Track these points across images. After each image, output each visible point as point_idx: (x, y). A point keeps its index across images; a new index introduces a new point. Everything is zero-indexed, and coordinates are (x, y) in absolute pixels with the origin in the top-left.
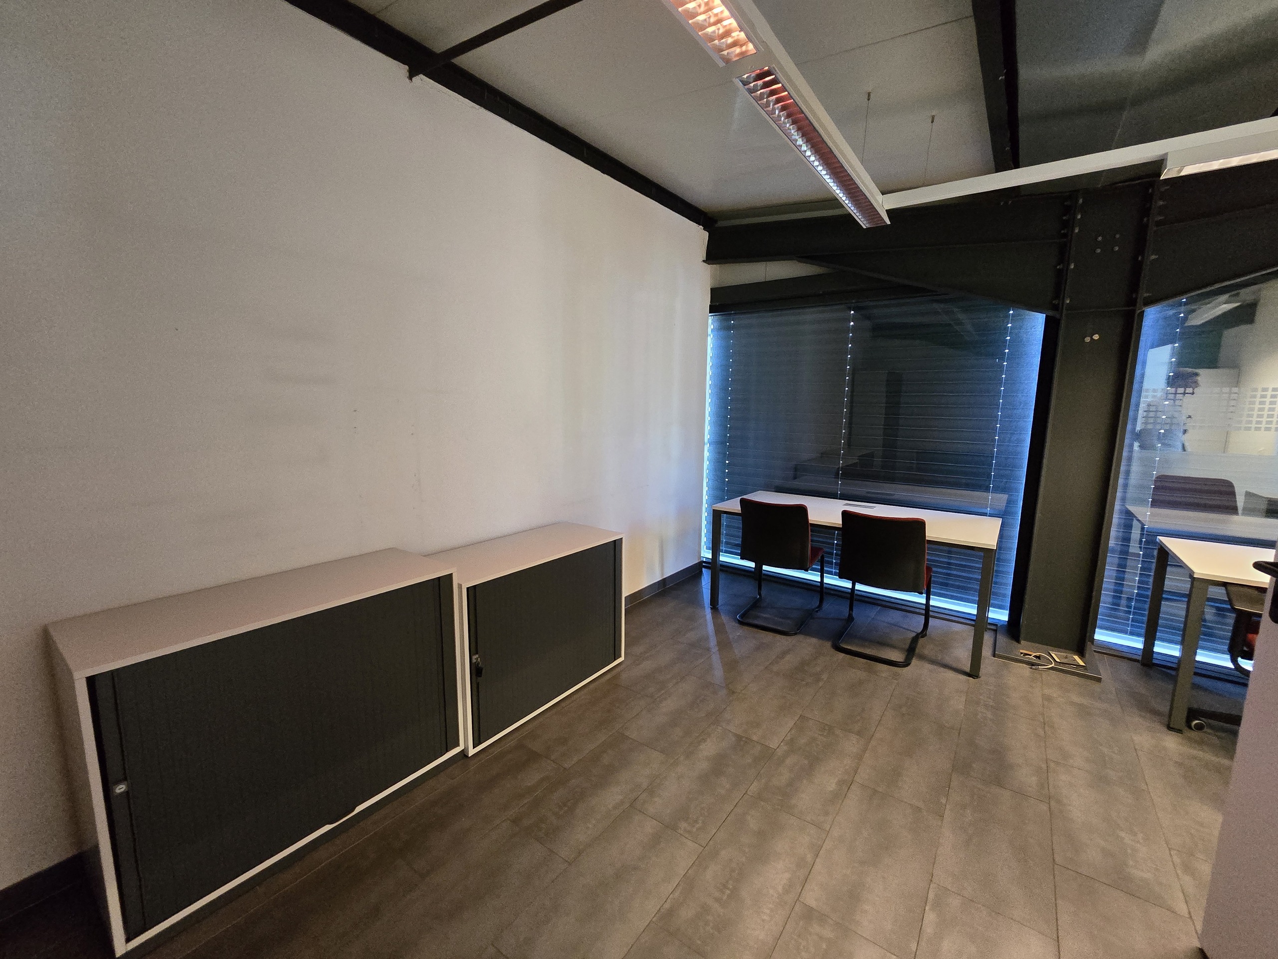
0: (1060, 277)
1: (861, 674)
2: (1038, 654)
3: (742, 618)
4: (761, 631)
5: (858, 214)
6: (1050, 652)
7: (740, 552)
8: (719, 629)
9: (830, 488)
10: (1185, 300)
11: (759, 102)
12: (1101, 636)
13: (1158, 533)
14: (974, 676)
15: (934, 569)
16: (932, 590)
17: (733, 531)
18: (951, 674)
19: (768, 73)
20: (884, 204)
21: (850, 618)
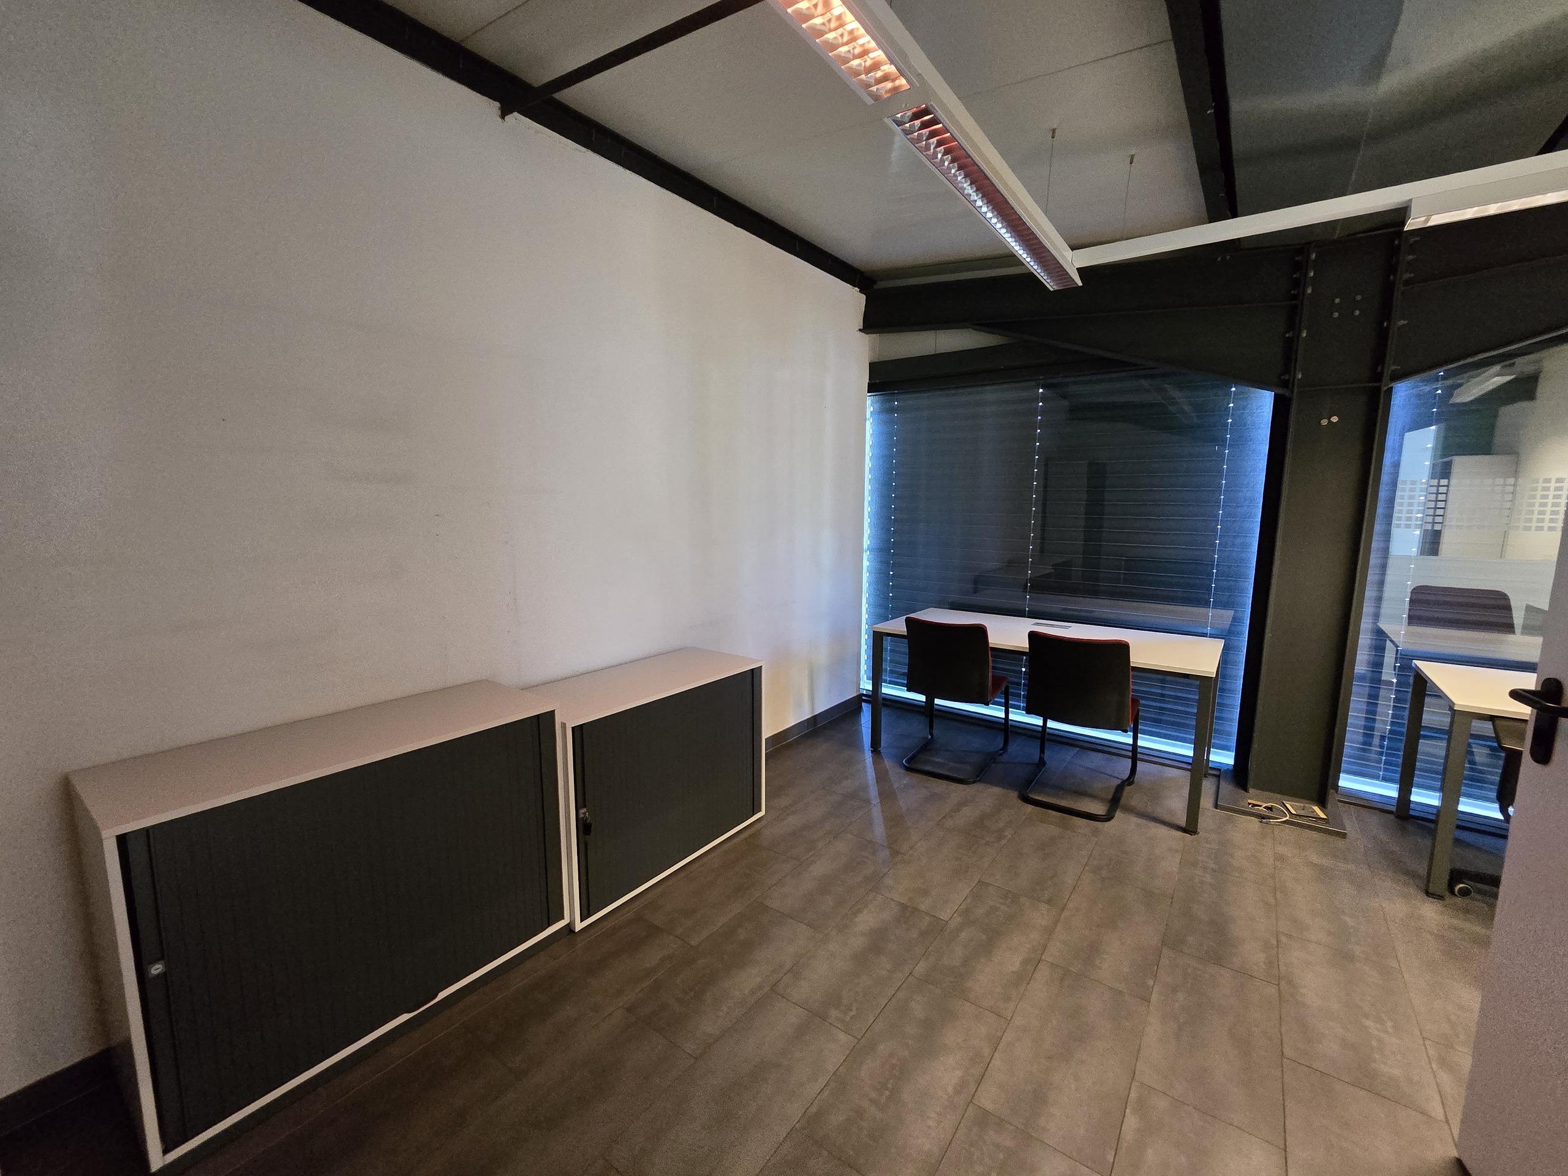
0: (1289, 349)
1: (1053, 830)
2: (1269, 805)
3: (909, 763)
4: (933, 779)
5: (1042, 274)
6: (1284, 802)
7: (906, 682)
8: (882, 777)
9: (1017, 604)
10: (1442, 373)
11: (916, 145)
12: (1346, 782)
13: (1414, 656)
14: (1191, 832)
15: (1142, 702)
16: (1140, 727)
17: (897, 657)
18: (1162, 831)
19: (926, 112)
20: (1074, 261)
21: (1042, 763)
